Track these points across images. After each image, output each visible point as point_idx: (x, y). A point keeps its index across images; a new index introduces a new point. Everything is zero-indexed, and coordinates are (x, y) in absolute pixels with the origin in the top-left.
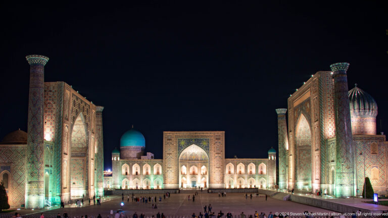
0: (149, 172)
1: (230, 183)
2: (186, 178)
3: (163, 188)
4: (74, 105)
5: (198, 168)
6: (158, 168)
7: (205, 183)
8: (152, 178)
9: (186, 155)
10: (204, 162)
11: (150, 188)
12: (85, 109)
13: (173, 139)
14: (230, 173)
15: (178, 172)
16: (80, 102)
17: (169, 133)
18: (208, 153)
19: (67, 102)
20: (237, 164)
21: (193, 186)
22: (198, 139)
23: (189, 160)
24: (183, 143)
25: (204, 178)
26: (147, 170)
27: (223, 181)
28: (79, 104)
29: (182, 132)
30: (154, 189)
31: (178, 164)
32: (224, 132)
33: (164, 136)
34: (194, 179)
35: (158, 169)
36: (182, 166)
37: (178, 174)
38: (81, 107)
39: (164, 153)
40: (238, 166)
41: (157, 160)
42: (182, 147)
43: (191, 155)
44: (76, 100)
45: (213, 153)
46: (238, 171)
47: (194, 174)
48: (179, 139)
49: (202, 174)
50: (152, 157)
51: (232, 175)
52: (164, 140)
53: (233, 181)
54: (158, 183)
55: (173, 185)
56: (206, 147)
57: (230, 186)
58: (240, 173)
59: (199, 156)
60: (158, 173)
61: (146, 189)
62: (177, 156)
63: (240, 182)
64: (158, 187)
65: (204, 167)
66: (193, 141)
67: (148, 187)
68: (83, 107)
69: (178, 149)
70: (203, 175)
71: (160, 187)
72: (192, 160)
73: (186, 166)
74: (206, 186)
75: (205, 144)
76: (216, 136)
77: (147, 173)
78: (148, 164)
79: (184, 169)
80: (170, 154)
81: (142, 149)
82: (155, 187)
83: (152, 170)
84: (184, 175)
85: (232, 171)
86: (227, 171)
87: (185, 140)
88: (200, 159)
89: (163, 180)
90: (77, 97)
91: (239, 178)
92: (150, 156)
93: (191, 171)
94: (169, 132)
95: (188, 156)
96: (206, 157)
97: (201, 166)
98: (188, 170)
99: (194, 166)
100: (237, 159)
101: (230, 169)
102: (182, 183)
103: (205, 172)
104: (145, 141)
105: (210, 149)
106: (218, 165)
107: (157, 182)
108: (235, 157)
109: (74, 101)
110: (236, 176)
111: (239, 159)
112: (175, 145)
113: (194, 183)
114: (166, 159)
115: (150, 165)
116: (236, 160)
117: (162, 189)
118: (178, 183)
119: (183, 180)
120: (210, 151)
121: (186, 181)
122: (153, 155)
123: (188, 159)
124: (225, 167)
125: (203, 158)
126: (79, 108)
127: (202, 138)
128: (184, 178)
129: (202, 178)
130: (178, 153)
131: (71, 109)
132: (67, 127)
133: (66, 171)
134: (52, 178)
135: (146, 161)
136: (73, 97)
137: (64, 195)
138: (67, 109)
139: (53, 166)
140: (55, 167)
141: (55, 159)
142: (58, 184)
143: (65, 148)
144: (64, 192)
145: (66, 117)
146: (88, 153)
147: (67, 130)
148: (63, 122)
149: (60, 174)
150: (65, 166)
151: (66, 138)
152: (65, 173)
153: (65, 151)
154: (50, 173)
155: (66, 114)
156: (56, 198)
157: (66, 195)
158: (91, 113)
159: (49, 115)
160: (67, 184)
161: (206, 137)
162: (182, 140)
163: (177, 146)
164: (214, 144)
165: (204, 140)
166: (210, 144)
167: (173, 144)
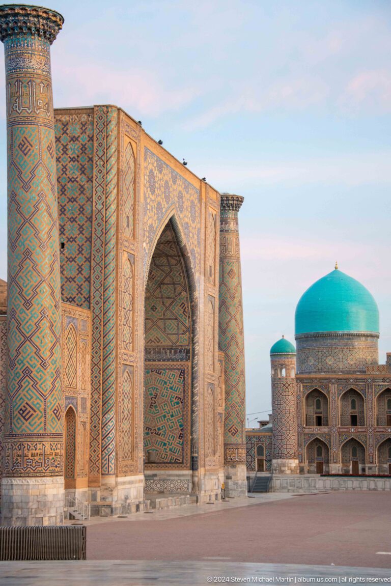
4: (152, 189)
12: (187, 204)
16: (168, 177)
19: (130, 177)
28: (167, 186)
38: (174, 196)
44: (156, 172)
68: (180, 197)
90: (158, 160)
109: (151, 175)
126: (167, 198)
131: (142, 200)
132: (132, 260)
133: (130, 405)
134: (88, 426)
135: (384, 380)
136: (145, 159)
137: (124, 483)
138: (130, 202)
139: (89, 387)
140: (95, 390)
141: (94, 365)
142: (105, 448)
143: (127, 330)
144: (125, 473)
145: (128, 226)
146: (197, 348)
147: (132, 271)
148: (117, 243)
149: (111, 414)
150: (127, 387)
151: (127, 298)
152: (126, 413)
153: (128, 338)
154: (80, 409)
155: (128, 217)
156: (99, 494)
157: (131, 483)
158: (203, 216)
159: (73, 220)
160: (133, 447)
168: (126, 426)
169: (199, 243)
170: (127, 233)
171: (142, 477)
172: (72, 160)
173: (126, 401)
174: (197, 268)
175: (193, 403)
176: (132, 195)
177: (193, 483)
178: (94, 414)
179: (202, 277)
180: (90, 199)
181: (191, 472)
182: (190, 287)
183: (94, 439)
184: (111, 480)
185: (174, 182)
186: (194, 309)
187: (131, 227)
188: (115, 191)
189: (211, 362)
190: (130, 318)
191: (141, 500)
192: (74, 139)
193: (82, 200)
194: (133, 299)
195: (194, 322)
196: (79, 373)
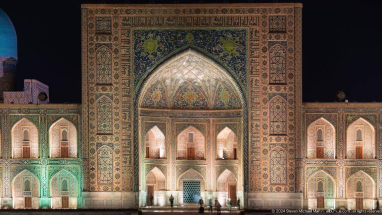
0: (34, 147)
1: (320, 188)
2: (163, 170)
3: (83, 206)
5: (207, 135)
6: (65, 134)
7: (233, 190)
8: (44, 170)
9: (163, 91)
10: (228, 115)
11: (36, 203)
13: (118, 32)
14: (320, 153)
15: (136, 148)
17: (103, 12)
18: (241, 83)
20: (347, 123)
21: (189, 199)
22: (203, 32)
23: (174, 108)
24: (150, 46)
25: (227, 172)
26: (26, 140)
27: (294, 182)
29: (149, 7)
30: (49, 210)
31: (136, 121)
32: (300, 5)
33: (84, 19)
34: (191, 175)
35: (64, 139)
36: (149, 127)
37: (136, 156)
39: (84, 82)
40: (351, 131)
41: (60, 106)
42: (148, 63)
43: (183, 89)
45: (260, 84)
46: (350, 147)
47: (191, 158)
48: (136, 33)
49: (221, 155)
50: (42, 97)
51: (327, 163)
52: (84, 35)
53: (330, 183)
54: (65, 188)
55: (118, 194)
56: (234, 59)
57: (321, 201)
58: (359, 153)
59: (210, 93)
60: (64, 153)
61: (23, 207)
62: (133, 94)
63: (359, 188)
64: (65, 200)
65: (226, 132)
66: (189, 38)
67: (28, 201)
69: (133, 68)
70: (225, 162)
71: (74, 202)
72: (185, 107)
73: (163, 128)
74: (234, 201)
75: (230, 48)
76: (271, 19)
77: (26, 153)
78: (31, 119)
79: (157, 139)
80: (104, 85)
81: (8, 68)
82: (54, 202)
83: (44, 141)
84: (156, 161)
85: (330, 147)
86: (310, 149)
87: (157, 33)
88: (212, 103)
89: (81, 175)
91: (352, 171)
92: (36, 93)
93: (182, 147)
94: (101, 7)
95: (170, 93)
96: (234, 97)
97: (219, 130)
98: (171, 142)
99: (190, 130)
100: (347, 105)
101: (320, 139)
102: (150, 191)
103: (229, 149)
104: (15, 38)
105: (248, 68)
106: (278, 127)
107: (60, 185)
108: (342, 95)
110: (341, 168)
111: (353, 105)
112: (123, 52)
113: (192, 188)
114: (92, 101)
115: (36, 123)
116: (343, 107)
117: (79, 210)
118: (136, 188)
119: (152, 180)
120: (249, 77)
121: (164, 182)
122: (45, 88)
123: (170, 102)
124: (305, 133)
125: (225, 100)
127: (217, 29)
128: (156, 171)
129: (220, 171)
130: (136, 82)
161: (236, 24)
162: (150, 35)
163: (133, 56)
164: (265, 50)
165: (230, 36)
166: (248, 52)
167: (116, 51)
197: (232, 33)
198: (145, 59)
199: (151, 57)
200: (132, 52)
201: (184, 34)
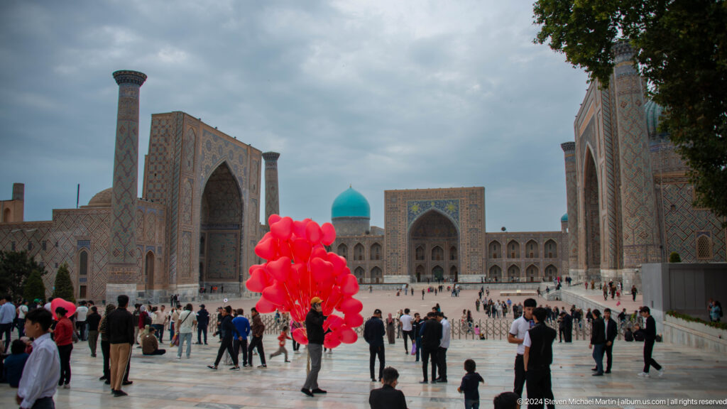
1: (495, 273)
4: (209, 149)
5: (445, 249)
6: (377, 249)
7: (457, 274)
8: (367, 265)
9: (424, 229)
10: (454, 240)
11: (364, 281)
12: (236, 156)
13: (400, 202)
14: (494, 256)
15: (409, 255)
16: (222, 144)
17: (393, 194)
22: (439, 202)
23: (430, 236)
24: (415, 208)
26: (360, 252)
27: (482, 270)
28: (220, 148)
31: (409, 243)
35: (377, 251)
37: (409, 259)
38: (226, 152)
41: (375, 236)
43: (433, 228)
45: (466, 224)
47: (438, 260)
48: (409, 202)
51: (498, 260)
53: (500, 270)
54: (378, 274)
55: (400, 276)
56: (453, 213)
58: (513, 256)
59: (446, 229)
60: (378, 258)
62: (407, 230)
63: (514, 272)
66: (433, 204)
67: (361, 280)
68: (231, 152)
72: (434, 236)
73: (424, 245)
74: (456, 279)
75: (451, 208)
76: (470, 195)
77: (360, 259)
78: (362, 242)
80: (394, 226)
87: (418, 203)
88: (447, 234)
90: (214, 136)
95: (427, 230)
98: (428, 253)
101: (494, 249)
102: (419, 274)
105: (460, 217)
106: (474, 244)
107: (375, 272)
109: (208, 142)
110: (504, 263)
112: (403, 211)
114: (388, 234)
115: (364, 244)
116: (505, 235)
119: (419, 270)
123: (428, 234)
124: (487, 247)
125: (452, 232)
126: (221, 153)
127: (446, 200)
130: (408, 224)
131: (201, 153)
132: (191, 181)
133: (188, 251)
134: (163, 261)
135: (357, 239)
136: (204, 135)
137: (183, 287)
138: (192, 154)
139: (163, 242)
140: (167, 243)
141: (167, 231)
142: (171, 270)
143: (187, 215)
144: (184, 283)
145: (189, 165)
146: (243, 224)
147: (191, 187)
148: (180, 173)
149: (175, 254)
150: (187, 242)
151: (187, 200)
152: (185, 254)
153: (187, 218)
154: (156, 252)
155: (189, 162)
156: (168, 292)
157: (187, 287)
158: (249, 162)
159: (160, 163)
160: (190, 270)
161: (453, 197)
162: (415, 203)
163: (407, 213)
164: (467, 209)
165: (451, 203)
166: (460, 210)
167: (400, 211)
168: (185, 260)
169: (245, 174)
170: (189, 169)
171: (198, 285)
172: (162, 136)
173: (186, 248)
174: (244, 185)
175: (241, 250)
176: (193, 151)
177: (240, 288)
178: (166, 255)
179: (248, 191)
180: (167, 153)
181: (238, 283)
182: (240, 195)
183: (166, 266)
184: (174, 286)
185: (226, 146)
186: (242, 205)
187: (191, 166)
188: (180, 150)
189: (254, 230)
190: (190, 209)
191: (197, 295)
192: (163, 127)
193: (165, 154)
194: (192, 200)
195: (242, 211)
196: (157, 235)
197: (452, 201)
198: (413, 214)
199: (415, 213)
200: (407, 211)
201: (430, 202)
